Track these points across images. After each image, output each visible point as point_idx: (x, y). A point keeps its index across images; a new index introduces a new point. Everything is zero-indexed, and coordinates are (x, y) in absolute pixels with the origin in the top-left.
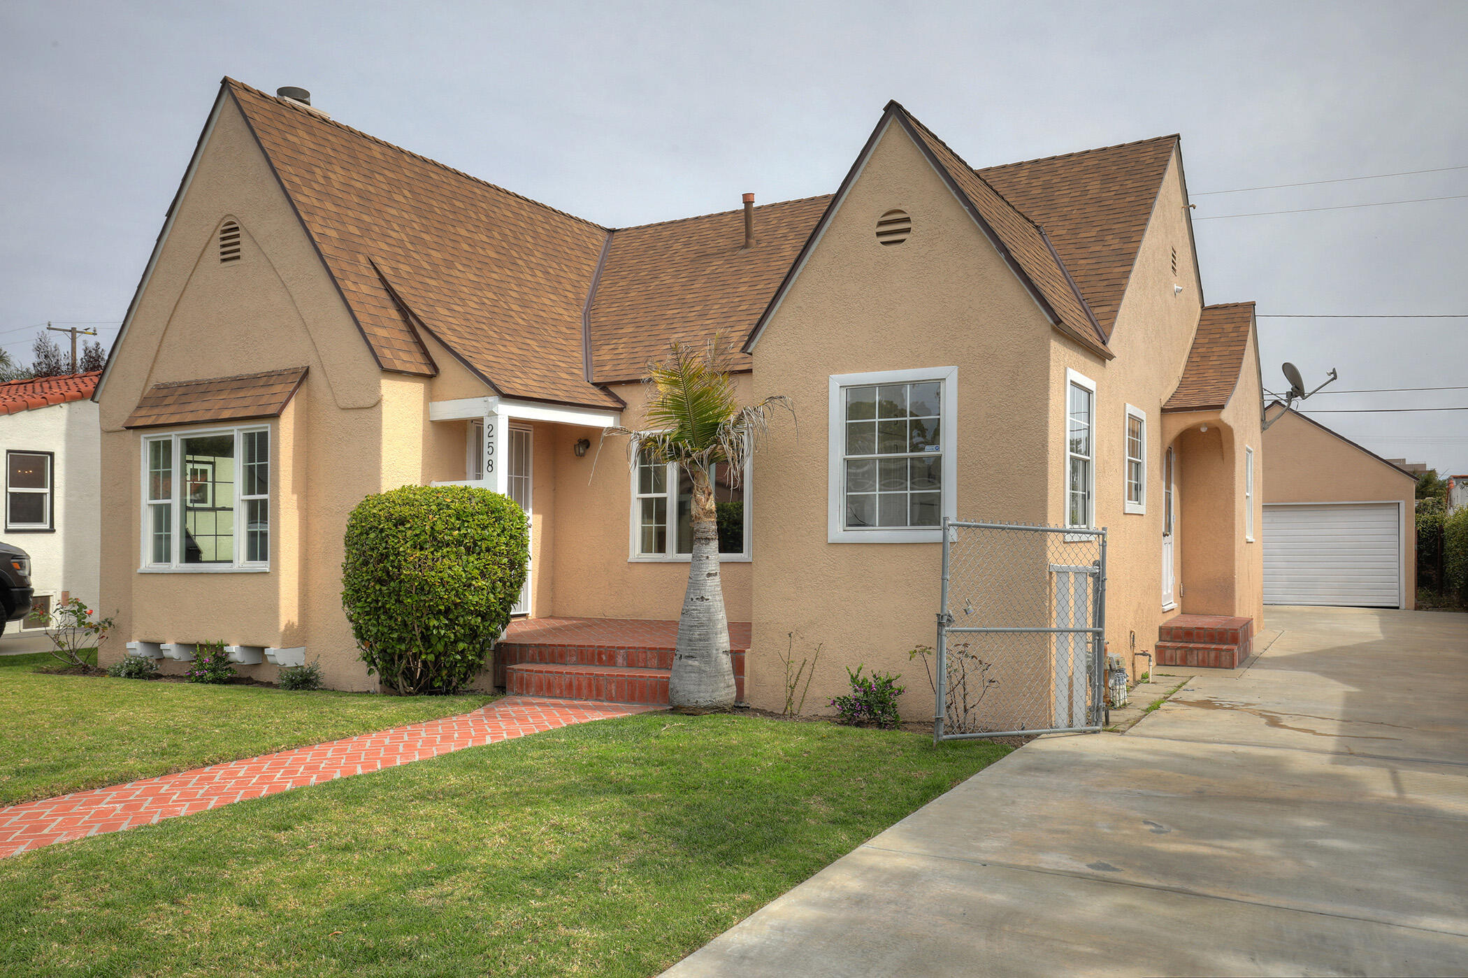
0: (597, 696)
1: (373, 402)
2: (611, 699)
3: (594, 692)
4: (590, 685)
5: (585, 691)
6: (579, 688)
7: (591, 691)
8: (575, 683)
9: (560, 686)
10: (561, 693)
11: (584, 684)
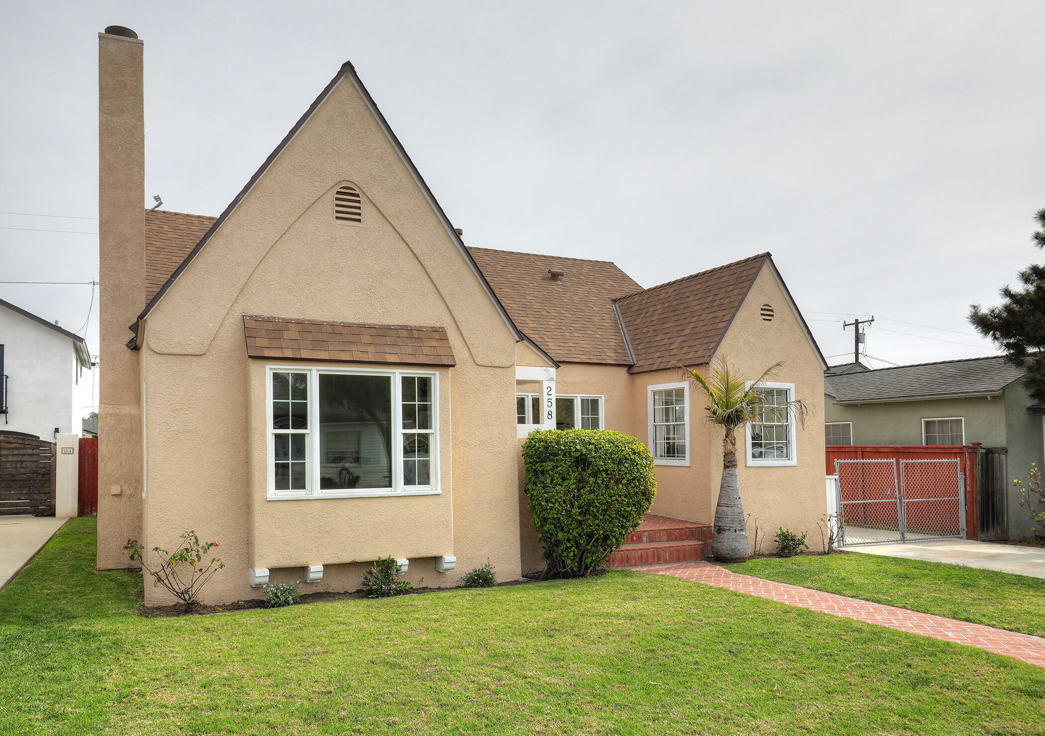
0: (658, 561)
1: (509, 364)
2: (666, 562)
3: (656, 559)
4: (654, 555)
5: (650, 559)
6: (647, 557)
7: (654, 559)
8: (644, 555)
9: (635, 558)
10: (636, 562)
11: (650, 555)
